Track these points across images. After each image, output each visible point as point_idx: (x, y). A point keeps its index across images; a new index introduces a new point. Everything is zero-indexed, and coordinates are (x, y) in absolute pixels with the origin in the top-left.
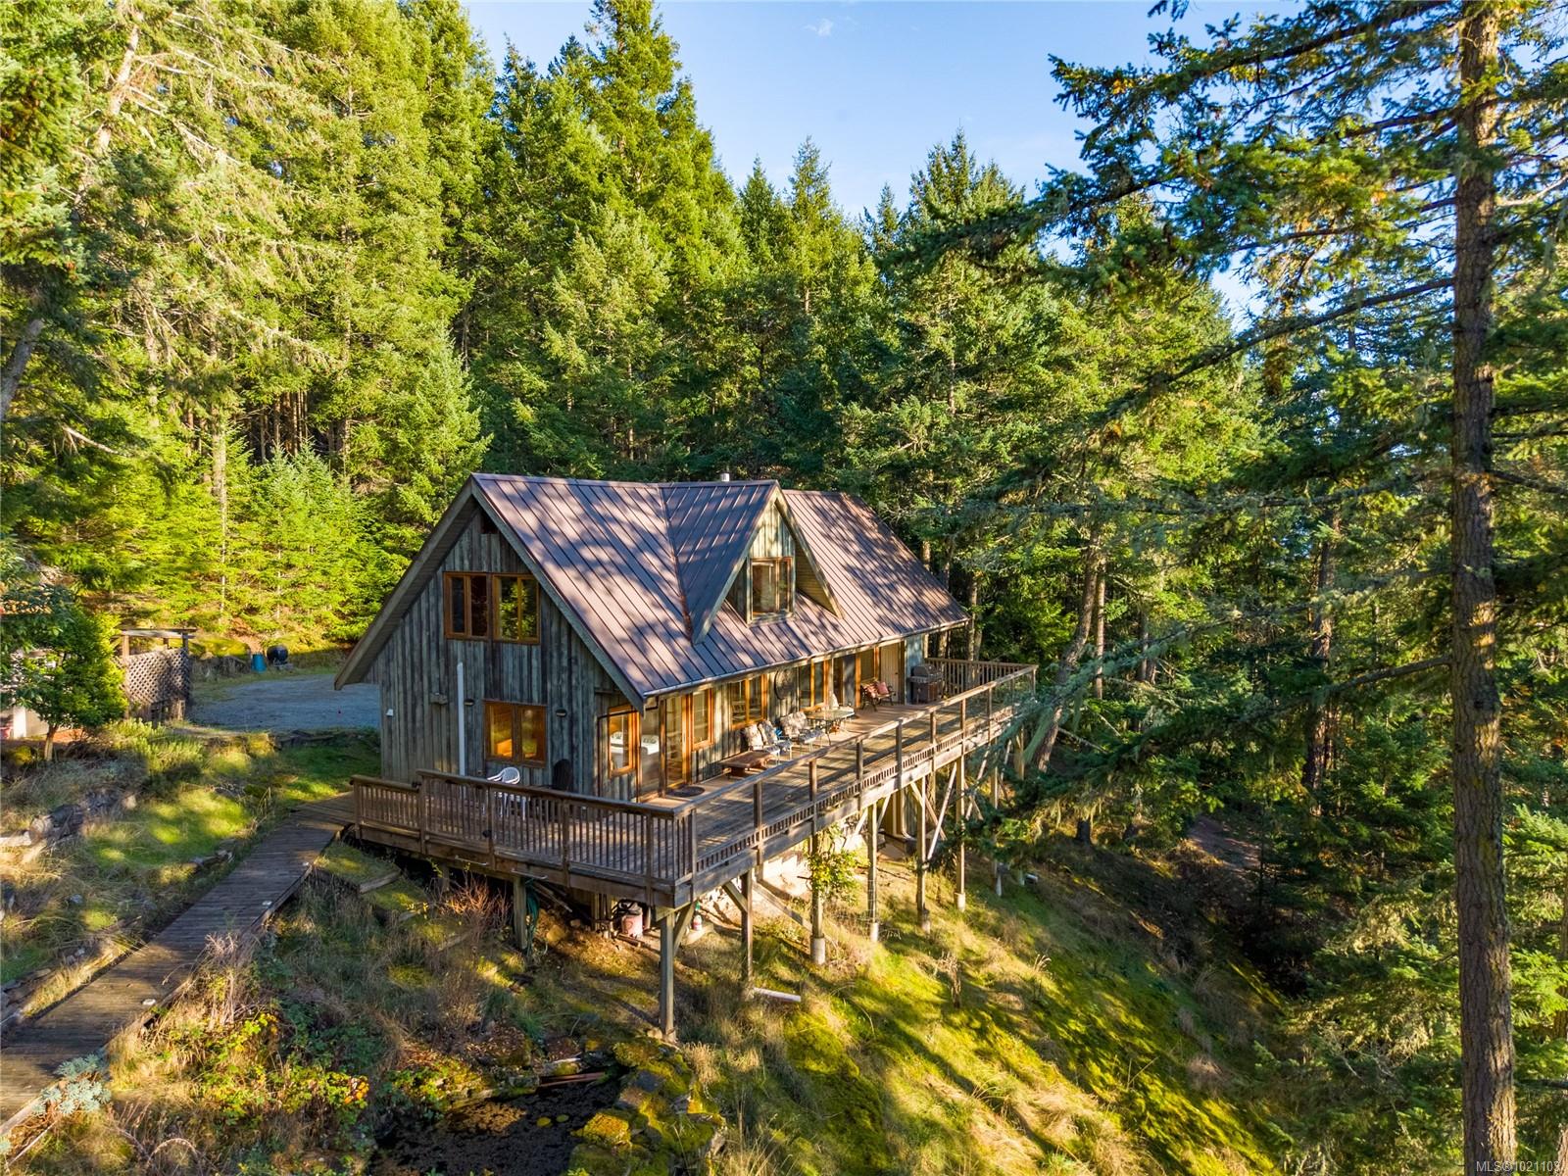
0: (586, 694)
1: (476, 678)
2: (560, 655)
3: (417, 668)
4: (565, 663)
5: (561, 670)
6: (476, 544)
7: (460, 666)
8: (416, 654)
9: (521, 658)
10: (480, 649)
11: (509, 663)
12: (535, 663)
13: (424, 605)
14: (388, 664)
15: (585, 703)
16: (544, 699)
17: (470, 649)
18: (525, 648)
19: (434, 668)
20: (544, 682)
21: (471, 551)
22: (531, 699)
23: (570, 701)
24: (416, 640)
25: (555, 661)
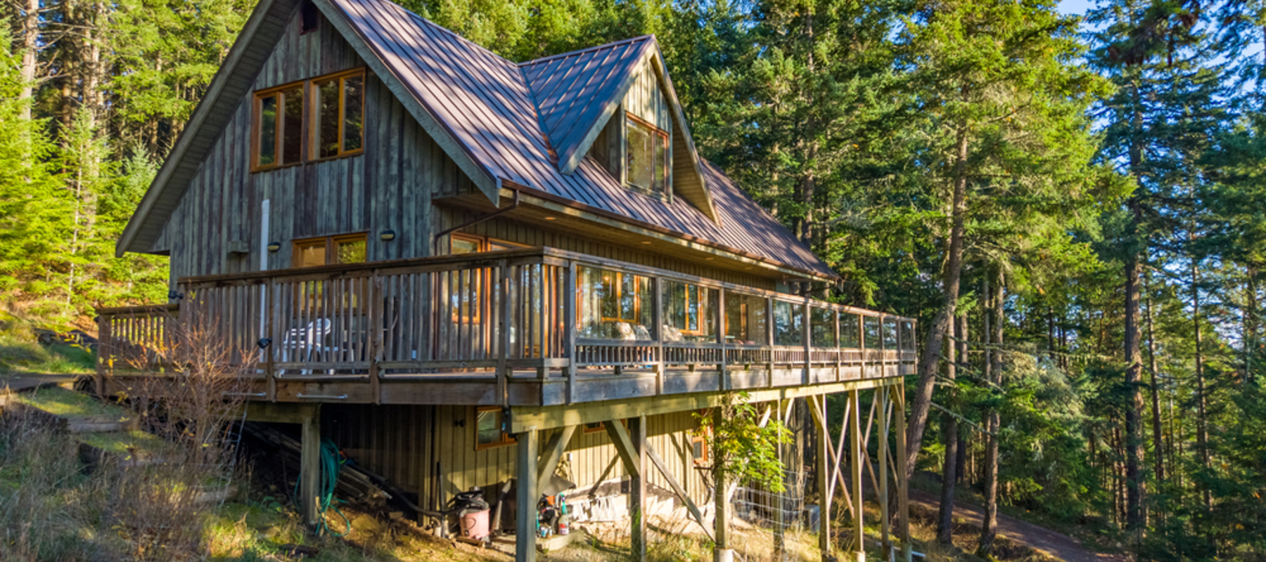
0: (419, 206)
1: (284, 215)
2: (389, 161)
3: (215, 219)
4: (394, 170)
5: (389, 178)
6: (293, 50)
7: (266, 204)
8: (216, 202)
9: (340, 175)
10: (290, 177)
11: (325, 185)
12: (356, 179)
13: (228, 139)
14: (182, 222)
15: (420, 217)
16: (367, 222)
17: (279, 180)
18: (345, 163)
19: (235, 214)
20: (368, 201)
21: (287, 59)
22: (350, 226)
23: (400, 218)
24: (217, 184)
25: (382, 171)
